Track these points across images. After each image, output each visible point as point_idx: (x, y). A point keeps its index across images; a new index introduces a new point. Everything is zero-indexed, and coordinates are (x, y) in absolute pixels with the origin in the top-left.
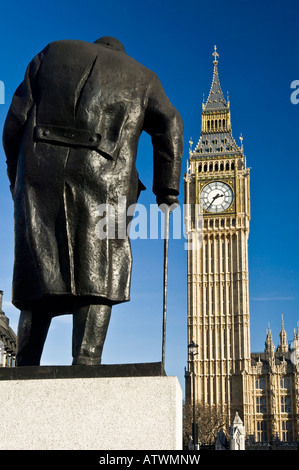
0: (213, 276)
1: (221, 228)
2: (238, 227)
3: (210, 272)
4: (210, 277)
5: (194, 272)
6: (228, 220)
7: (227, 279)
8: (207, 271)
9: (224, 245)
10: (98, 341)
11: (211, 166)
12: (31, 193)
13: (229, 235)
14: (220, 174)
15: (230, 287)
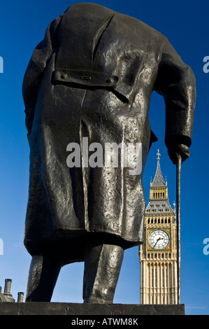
0: (157, 289)
1: (162, 259)
2: (172, 259)
3: (155, 287)
4: (155, 290)
5: (144, 286)
6: (166, 254)
7: (166, 292)
8: (153, 286)
9: (163, 270)
10: (111, 283)
11: (156, 221)
12: (47, 132)
13: (167, 264)
14: (161, 225)
15: (167, 297)
